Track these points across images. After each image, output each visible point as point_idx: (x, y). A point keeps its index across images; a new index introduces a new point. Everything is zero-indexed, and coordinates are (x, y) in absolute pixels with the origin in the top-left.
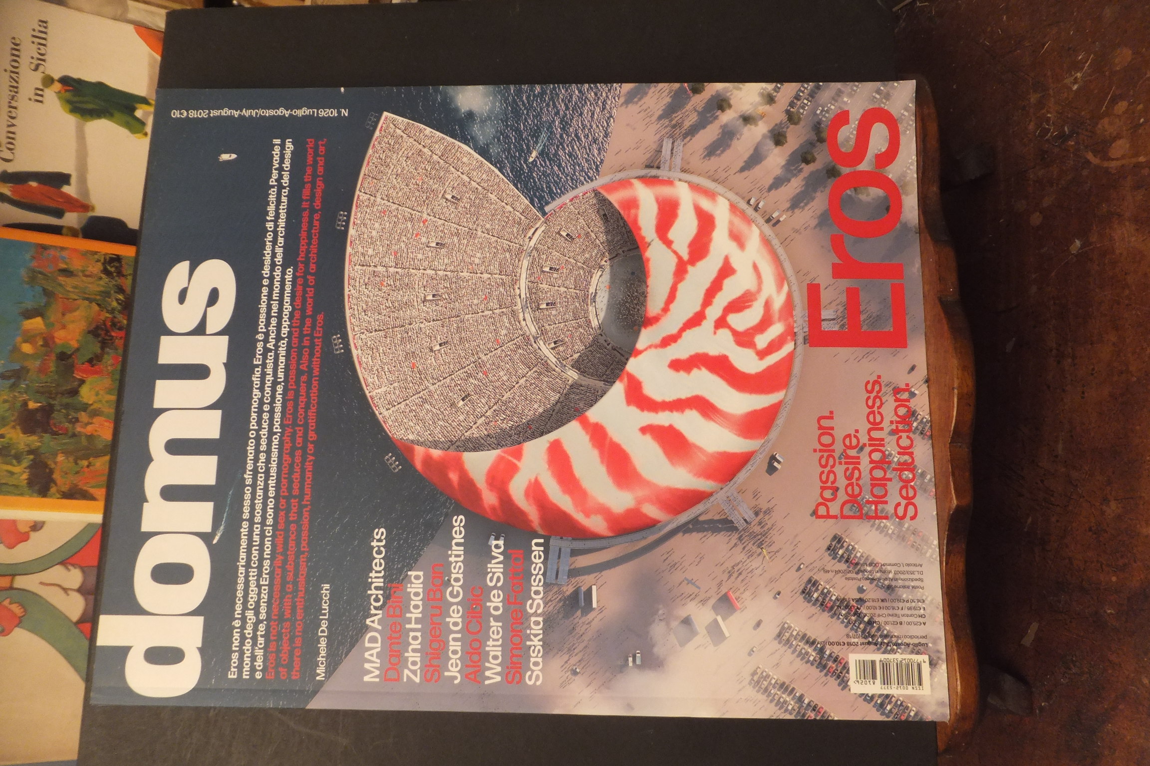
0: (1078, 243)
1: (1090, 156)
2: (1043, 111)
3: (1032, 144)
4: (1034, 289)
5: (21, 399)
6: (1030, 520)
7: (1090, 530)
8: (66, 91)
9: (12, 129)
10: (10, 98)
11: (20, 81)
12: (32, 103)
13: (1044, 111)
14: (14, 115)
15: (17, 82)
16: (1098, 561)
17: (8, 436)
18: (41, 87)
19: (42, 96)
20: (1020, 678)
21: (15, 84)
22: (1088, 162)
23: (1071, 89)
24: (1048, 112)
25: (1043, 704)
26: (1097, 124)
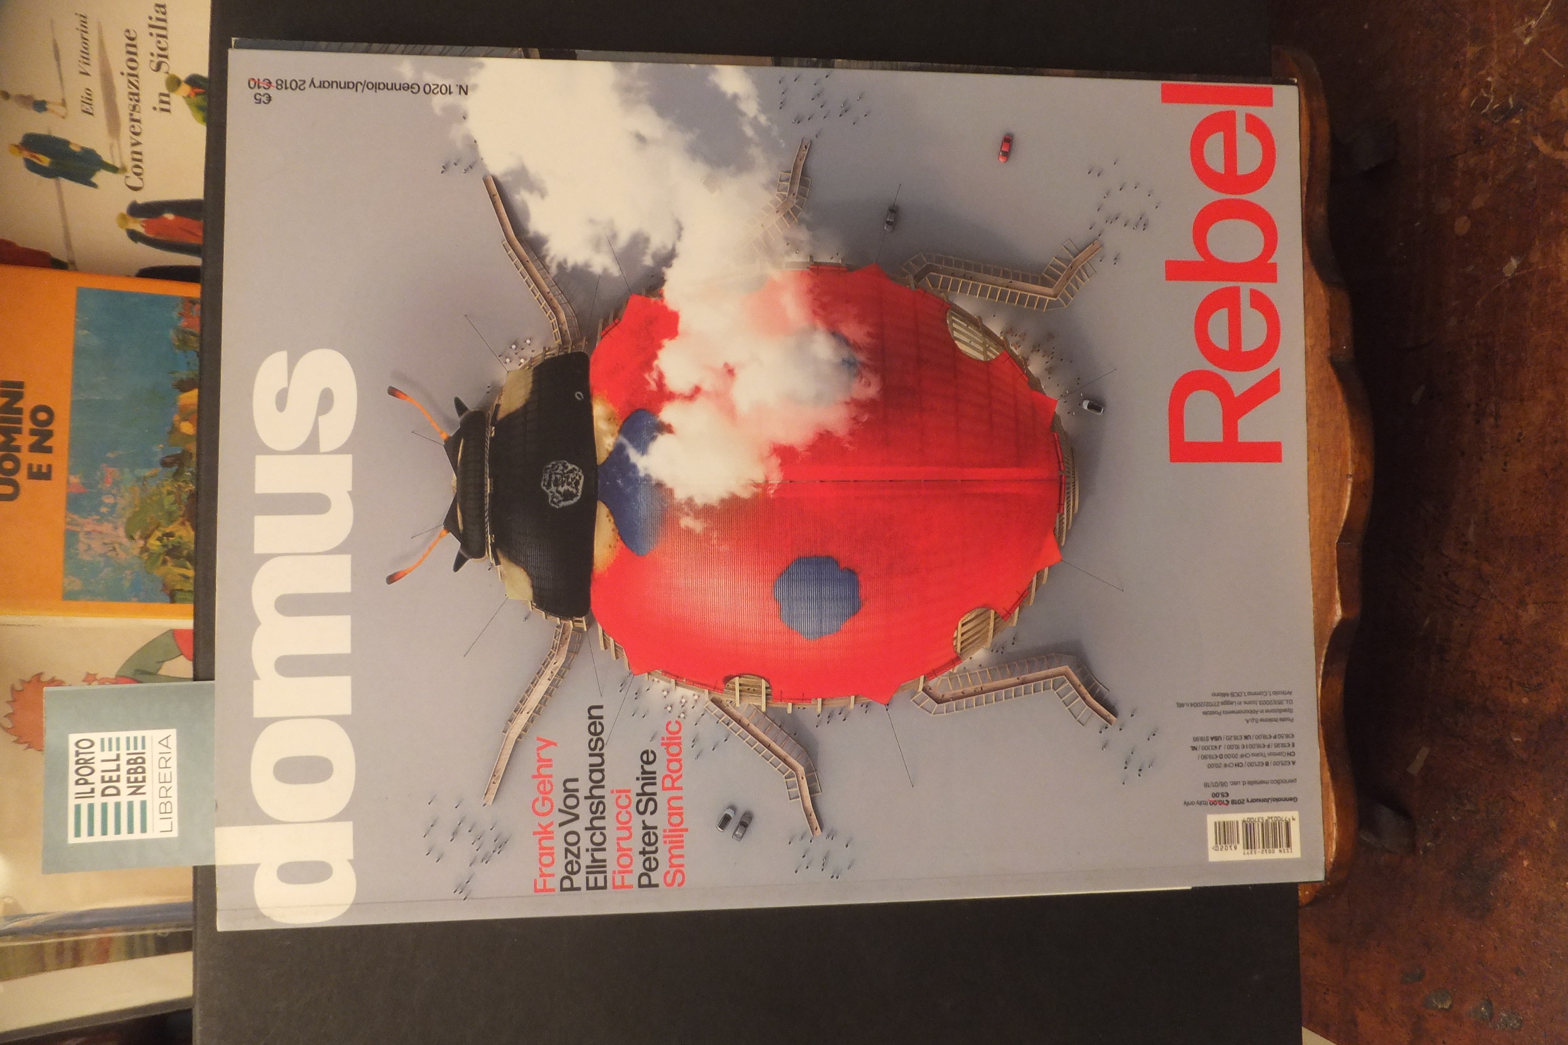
0: (1514, 263)
1: (1539, 142)
2: (1480, 73)
3: (1464, 119)
4: (1453, 322)
5: (187, 489)
6: (1427, 622)
7: (1501, 638)
8: (197, 94)
9: (137, 149)
10: (131, 108)
11: (140, 87)
12: (158, 113)
13: (1483, 72)
14: (138, 130)
15: (137, 88)
16: (1507, 678)
17: (177, 534)
18: (166, 92)
19: (168, 103)
20: (1402, 811)
21: (135, 91)
22: (1535, 150)
23: (1522, 42)
24: (1488, 74)
25: (1428, 844)
26: (1552, 97)
